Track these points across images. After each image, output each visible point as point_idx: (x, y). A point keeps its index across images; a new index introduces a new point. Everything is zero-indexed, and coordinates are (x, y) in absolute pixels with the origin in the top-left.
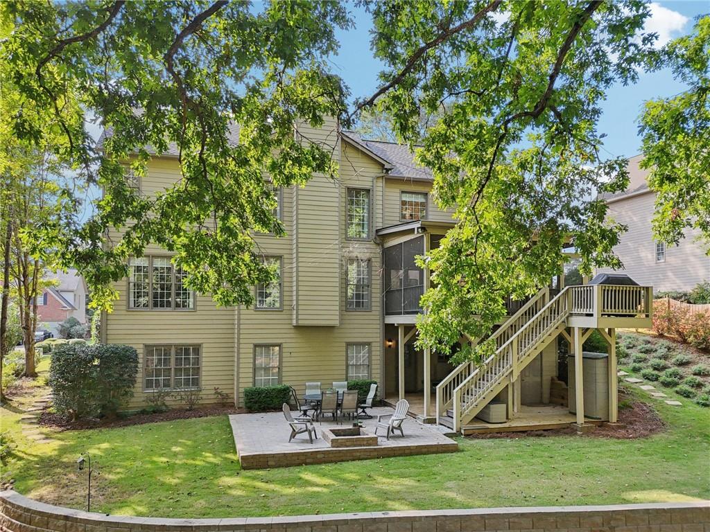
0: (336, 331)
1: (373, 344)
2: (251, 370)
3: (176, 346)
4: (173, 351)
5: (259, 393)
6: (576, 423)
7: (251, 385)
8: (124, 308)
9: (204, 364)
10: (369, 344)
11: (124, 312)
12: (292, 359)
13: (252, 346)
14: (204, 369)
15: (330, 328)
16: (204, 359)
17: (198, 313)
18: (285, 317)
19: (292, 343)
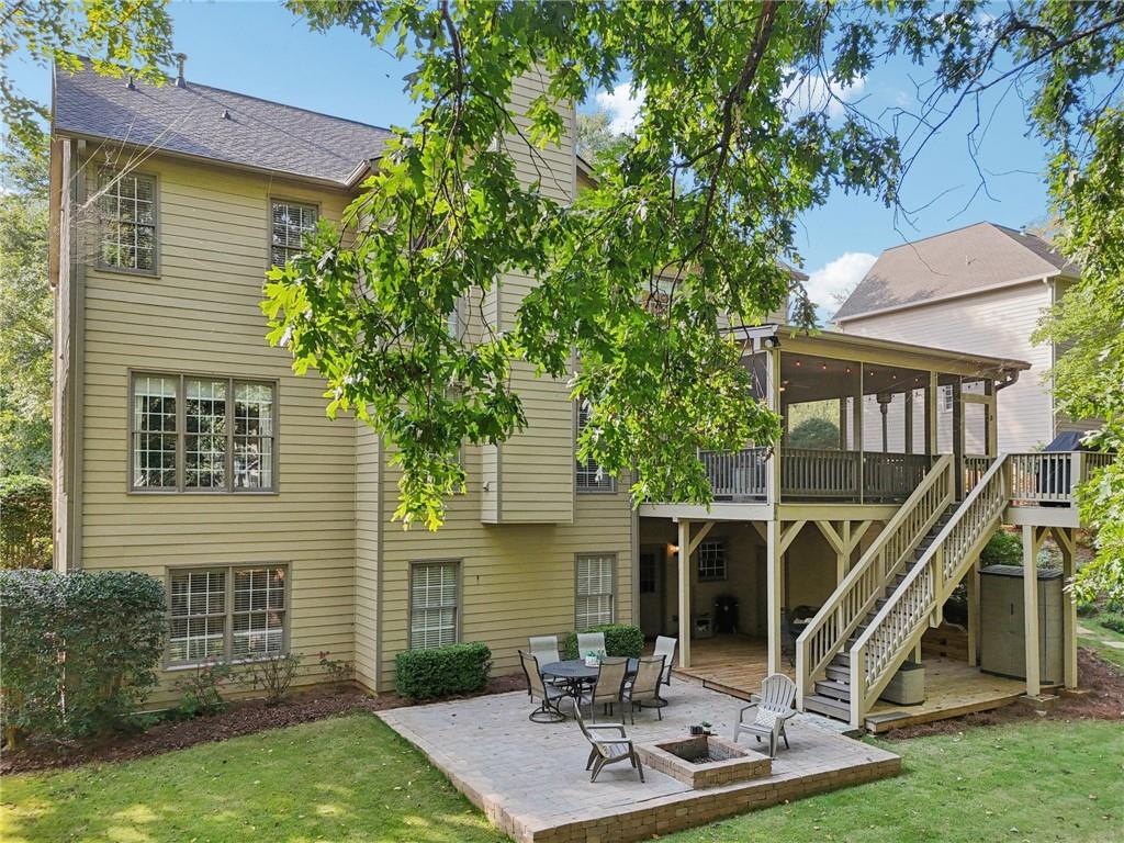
0: (558, 532)
1: (620, 556)
2: (404, 615)
3: (236, 567)
4: (230, 579)
5: (431, 662)
6: (1025, 694)
7: (404, 645)
8: (123, 488)
9: (294, 604)
10: (613, 556)
11: (124, 499)
12: (482, 590)
13: (406, 566)
14: (294, 614)
15: (547, 528)
16: (294, 594)
17: (282, 498)
18: (469, 506)
19: (479, 558)
